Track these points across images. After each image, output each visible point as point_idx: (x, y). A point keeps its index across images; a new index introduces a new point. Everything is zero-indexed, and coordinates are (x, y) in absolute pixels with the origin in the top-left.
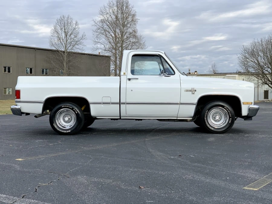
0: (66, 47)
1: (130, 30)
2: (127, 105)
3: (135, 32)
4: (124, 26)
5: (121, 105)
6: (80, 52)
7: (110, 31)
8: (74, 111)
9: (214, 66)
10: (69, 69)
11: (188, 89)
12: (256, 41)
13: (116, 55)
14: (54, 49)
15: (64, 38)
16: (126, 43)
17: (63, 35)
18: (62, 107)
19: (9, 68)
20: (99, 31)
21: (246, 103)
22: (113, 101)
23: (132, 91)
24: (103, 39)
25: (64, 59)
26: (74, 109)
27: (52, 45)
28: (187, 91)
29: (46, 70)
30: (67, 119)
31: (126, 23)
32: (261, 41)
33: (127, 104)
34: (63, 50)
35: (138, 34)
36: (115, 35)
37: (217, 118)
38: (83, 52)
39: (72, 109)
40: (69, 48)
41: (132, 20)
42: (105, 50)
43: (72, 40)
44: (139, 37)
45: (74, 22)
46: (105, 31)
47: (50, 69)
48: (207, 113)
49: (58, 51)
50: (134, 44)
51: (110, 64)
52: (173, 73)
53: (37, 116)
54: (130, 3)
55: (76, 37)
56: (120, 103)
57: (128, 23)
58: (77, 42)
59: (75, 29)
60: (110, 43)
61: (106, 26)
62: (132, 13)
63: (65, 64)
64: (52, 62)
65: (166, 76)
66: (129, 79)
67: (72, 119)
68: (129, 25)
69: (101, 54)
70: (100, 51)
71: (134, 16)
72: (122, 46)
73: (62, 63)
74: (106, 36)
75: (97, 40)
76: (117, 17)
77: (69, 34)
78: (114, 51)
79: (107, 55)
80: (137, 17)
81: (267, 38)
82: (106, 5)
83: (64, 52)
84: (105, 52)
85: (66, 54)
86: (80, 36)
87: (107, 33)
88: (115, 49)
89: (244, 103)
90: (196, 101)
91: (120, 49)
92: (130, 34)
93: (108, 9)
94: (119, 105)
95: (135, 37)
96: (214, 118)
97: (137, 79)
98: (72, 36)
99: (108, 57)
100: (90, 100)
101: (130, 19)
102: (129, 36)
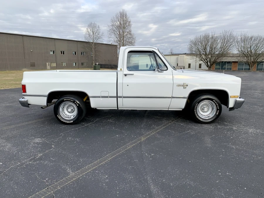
0: (93, 40)
1: (128, 30)
2: (124, 99)
3: (130, 31)
4: (124, 28)
5: (118, 98)
6: (101, 43)
7: (117, 31)
8: (75, 103)
9: (172, 50)
10: (95, 52)
11: (180, 84)
12: (197, 36)
13: (120, 45)
14: (87, 41)
15: (92, 35)
16: (126, 38)
17: (92, 33)
18: (64, 100)
19: (64, 52)
20: (111, 31)
21: (233, 97)
22: (111, 95)
23: (128, 85)
24: (113, 36)
25: (92, 47)
26: (75, 102)
27: (86, 39)
28: (179, 85)
29: (83, 53)
30: (69, 110)
31: (125, 26)
32: (200, 37)
33: (124, 97)
34: (92, 42)
35: (132, 33)
36: (119, 33)
37: (206, 109)
38: (103, 43)
39: (74, 102)
40: (95, 41)
41: (129, 25)
42: (114, 42)
43: (96, 36)
44: (132, 34)
45: (97, 26)
46: (114, 31)
47: (85, 52)
48: (197, 106)
49: (89, 42)
50: (130, 38)
51: (117, 50)
52: (166, 69)
53: (43, 107)
54: (127, 15)
55: (98, 34)
56: (117, 97)
57: (126, 26)
58: (99, 37)
59: (98, 30)
60: (117, 38)
61: (114, 28)
62: (129, 20)
63: (93, 50)
64: (86, 48)
65: (159, 72)
66: (126, 75)
67: (74, 110)
68: (127, 28)
69: (112, 44)
70: (112, 42)
71: (130, 22)
72: (123, 40)
73: (92, 49)
74: (115, 33)
75: (110, 36)
76: (120, 23)
77: (95, 33)
78: (119, 42)
79: (115, 44)
80: (131, 23)
81: (203, 35)
82: (114, 16)
83: (92, 43)
84: (115, 43)
85: (93, 44)
86: (101, 34)
87: (115, 32)
88: (120, 41)
89: (232, 97)
90: (187, 95)
91: (122, 41)
92: (128, 32)
93: (115, 19)
94: (116, 98)
95: (130, 34)
96: (203, 110)
97: (133, 74)
98: (97, 34)
99: (116, 46)
100: (89, 94)
101: (127, 24)
102: (127, 34)
